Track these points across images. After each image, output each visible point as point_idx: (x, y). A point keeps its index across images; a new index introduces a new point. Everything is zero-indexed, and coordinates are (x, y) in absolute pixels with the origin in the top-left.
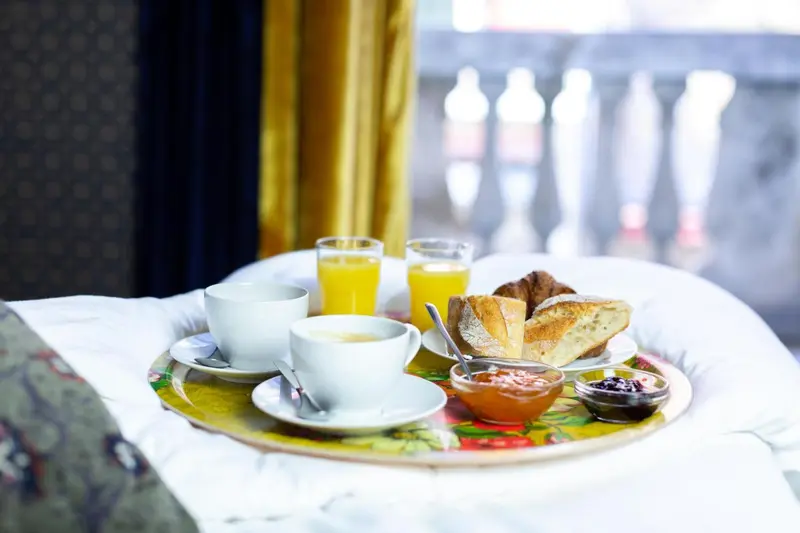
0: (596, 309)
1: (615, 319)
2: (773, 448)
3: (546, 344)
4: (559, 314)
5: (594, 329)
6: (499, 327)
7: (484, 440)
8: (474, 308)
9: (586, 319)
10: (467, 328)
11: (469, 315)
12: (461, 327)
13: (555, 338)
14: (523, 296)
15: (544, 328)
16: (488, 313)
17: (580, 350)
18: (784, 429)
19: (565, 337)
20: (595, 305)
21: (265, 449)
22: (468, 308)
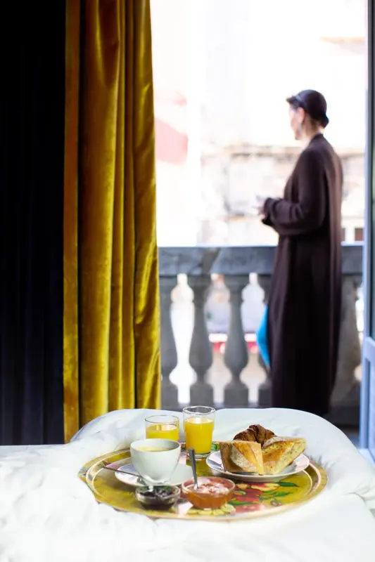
0: (293, 444)
1: (299, 447)
2: (364, 499)
3: (273, 463)
4: (275, 447)
5: (291, 453)
6: (252, 457)
7: (245, 507)
8: (238, 448)
9: (289, 449)
10: (236, 459)
11: (235, 453)
12: (232, 458)
13: (276, 460)
14: (252, 438)
15: (270, 455)
16: (246, 451)
17: (286, 463)
18: (368, 491)
19: (281, 459)
20: (292, 442)
21: (155, 519)
22: (234, 449)
